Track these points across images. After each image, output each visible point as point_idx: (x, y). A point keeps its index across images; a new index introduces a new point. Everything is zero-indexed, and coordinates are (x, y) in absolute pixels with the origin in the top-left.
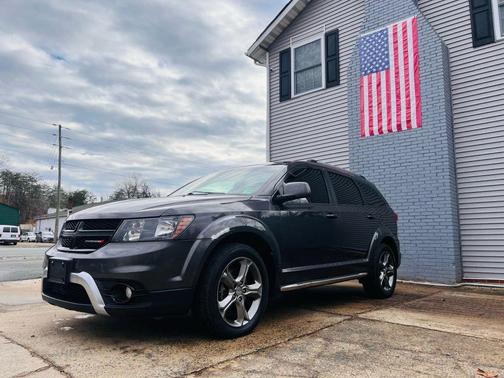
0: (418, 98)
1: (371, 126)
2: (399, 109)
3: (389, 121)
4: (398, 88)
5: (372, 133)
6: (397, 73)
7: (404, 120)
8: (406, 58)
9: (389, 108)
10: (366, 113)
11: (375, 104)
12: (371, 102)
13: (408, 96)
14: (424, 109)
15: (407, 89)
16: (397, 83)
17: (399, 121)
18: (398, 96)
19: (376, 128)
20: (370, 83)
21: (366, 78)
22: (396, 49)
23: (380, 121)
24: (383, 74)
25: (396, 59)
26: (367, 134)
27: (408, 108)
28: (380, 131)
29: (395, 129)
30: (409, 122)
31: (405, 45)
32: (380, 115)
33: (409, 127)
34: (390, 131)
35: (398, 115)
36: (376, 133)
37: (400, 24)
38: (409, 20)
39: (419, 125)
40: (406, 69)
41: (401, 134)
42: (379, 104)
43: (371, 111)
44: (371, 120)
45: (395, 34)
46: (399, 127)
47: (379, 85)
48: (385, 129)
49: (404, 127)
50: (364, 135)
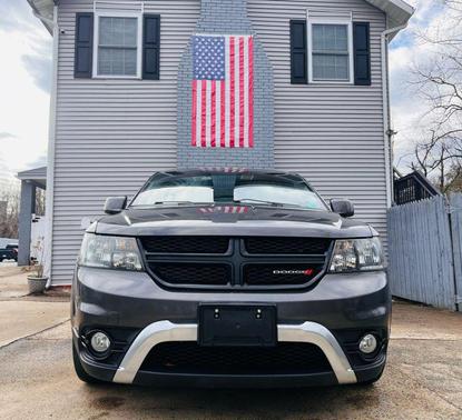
0: (251, 117)
1: (203, 136)
2: (232, 125)
3: (223, 135)
4: (232, 104)
5: (204, 144)
6: (232, 87)
7: (237, 136)
8: (242, 75)
9: (223, 121)
10: (199, 121)
11: (208, 113)
12: (204, 110)
13: (242, 114)
14: (255, 131)
15: (242, 107)
16: (232, 98)
17: (232, 137)
18: (232, 111)
19: (208, 140)
20: (204, 90)
21: (199, 83)
22: (232, 62)
23: (213, 133)
24: (218, 83)
25: (232, 73)
26: (199, 144)
27: (242, 126)
28: (213, 143)
29: (227, 145)
30: (241, 140)
31: (242, 62)
32: (213, 126)
33: (241, 145)
34: (223, 145)
35: (232, 131)
36: (208, 145)
37: (237, 38)
38: (246, 38)
39: (251, 146)
40: (242, 87)
41: (232, 150)
42: (213, 114)
43: (204, 121)
44: (203, 130)
45: (232, 46)
46: (232, 142)
47: (213, 94)
48: (218, 142)
49: (237, 144)
50: (195, 145)
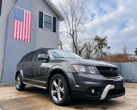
0: (30, 34)
1: (16, 36)
2: (25, 35)
3: (22, 37)
4: (25, 29)
5: (16, 39)
6: (26, 25)
8: (28, 22)
9: (22, 33)
10: (15, 31)
11: (18, 30)
12: (17, 29)
13: (28, 32)
14: (31, 38)
15: (28, 30)
16: (25, 27)
17: (25, 38)
18: (25, 31)
19: (18, 38)
20: (17, 23)
21: (16, 21)
22: (26, 18)
23: (19, 36)
24: (22, 22)
25: (26, 20)
27: (28, 36)
28: (19, 39)
29: (23, 40)
30: (27, 39)
31: (29, 18)
32: (20, 34)
33: (27, 41)
34: (22, 40)
35: (25, 37)
36: (18, 39)
37: (28, 11)
38: (30, 12)
39: (30, 42)
40: (28, 25)
41: (25, 42)
42: (20, 31)
43: (17, 32)
44: (17, 34)
45: (26, 13)
46: (25, 40)
47: (20, 25)
48: (21, 39)
49: (26, 40)
50: (13, 38)
